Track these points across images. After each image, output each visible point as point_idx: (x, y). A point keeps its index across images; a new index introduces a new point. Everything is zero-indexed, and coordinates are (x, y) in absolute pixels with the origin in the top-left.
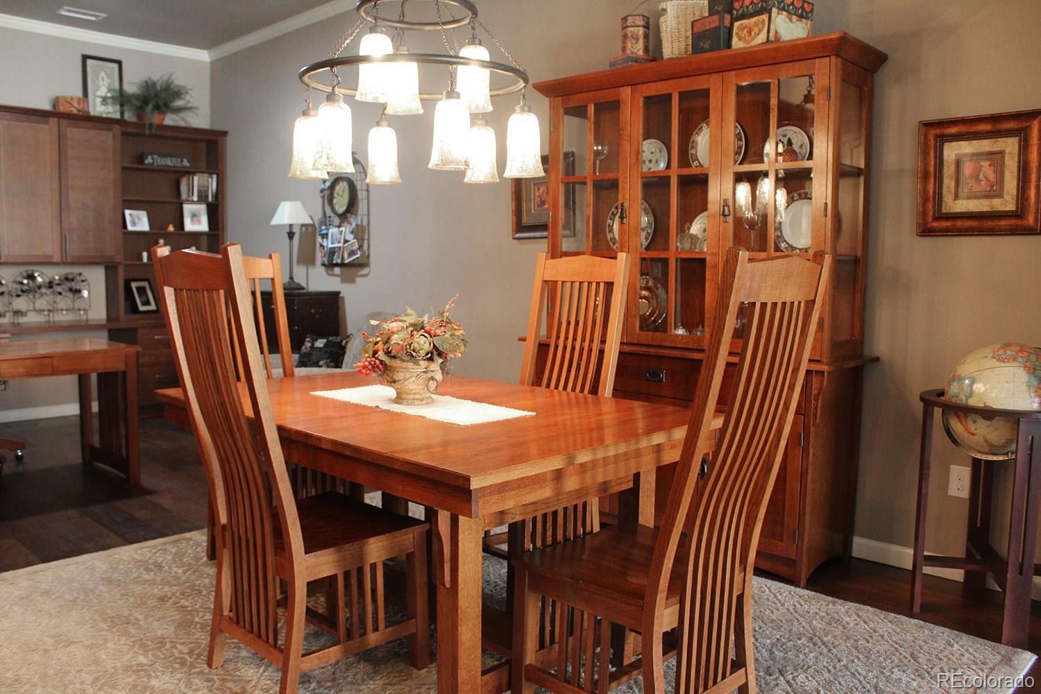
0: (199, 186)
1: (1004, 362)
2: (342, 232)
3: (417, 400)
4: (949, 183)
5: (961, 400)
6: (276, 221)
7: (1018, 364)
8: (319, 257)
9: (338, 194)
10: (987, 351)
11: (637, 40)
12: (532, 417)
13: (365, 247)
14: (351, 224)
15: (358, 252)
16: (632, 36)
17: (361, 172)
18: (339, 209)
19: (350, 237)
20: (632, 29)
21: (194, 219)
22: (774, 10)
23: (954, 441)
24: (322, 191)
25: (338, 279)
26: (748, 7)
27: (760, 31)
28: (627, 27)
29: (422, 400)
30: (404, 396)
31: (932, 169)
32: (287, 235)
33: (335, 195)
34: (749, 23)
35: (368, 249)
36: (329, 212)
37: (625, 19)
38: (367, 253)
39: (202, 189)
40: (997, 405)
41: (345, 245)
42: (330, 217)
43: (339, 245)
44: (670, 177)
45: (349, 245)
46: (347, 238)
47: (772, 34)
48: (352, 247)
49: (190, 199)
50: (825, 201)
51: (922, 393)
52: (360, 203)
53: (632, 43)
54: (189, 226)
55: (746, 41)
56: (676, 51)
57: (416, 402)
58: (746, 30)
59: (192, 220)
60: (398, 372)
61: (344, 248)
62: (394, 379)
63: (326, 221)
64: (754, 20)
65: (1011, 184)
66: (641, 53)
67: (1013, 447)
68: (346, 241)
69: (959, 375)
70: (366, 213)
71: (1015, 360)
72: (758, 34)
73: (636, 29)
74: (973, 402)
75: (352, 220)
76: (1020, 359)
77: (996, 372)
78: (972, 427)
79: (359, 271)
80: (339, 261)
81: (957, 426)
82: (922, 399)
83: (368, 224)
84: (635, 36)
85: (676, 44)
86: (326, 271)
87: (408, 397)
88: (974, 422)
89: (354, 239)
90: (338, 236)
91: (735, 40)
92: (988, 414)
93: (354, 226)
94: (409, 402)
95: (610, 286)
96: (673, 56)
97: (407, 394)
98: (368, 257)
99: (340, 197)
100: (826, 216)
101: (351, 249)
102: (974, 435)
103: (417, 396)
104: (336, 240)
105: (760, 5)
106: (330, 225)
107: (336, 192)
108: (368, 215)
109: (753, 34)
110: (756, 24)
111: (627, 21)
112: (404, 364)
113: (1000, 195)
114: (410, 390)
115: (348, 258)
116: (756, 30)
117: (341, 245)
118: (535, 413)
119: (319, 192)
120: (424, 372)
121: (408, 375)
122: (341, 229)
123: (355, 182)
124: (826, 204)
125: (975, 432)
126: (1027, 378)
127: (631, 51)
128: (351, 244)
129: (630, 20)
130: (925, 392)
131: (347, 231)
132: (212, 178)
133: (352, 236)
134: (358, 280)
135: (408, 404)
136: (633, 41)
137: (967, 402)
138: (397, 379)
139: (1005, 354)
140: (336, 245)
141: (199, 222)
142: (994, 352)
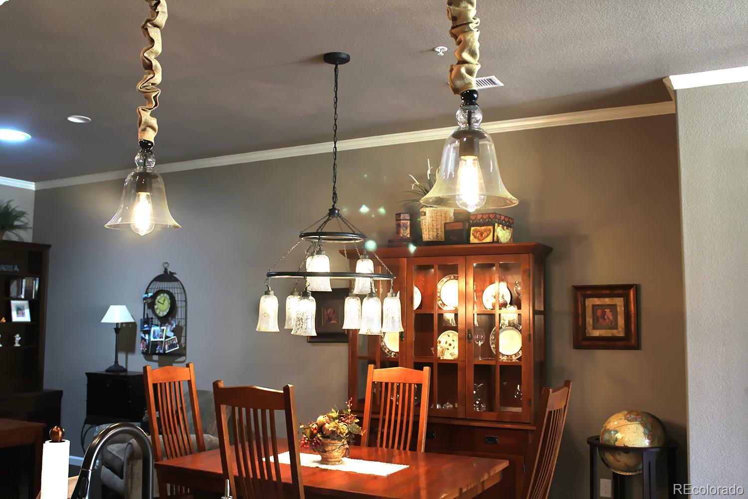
0: (26, 287)
1: (631, 422)
2: (163, 330)
3: (337, 461)
4: (589, 320)
5: (611, 443)
6: (106, 319)
7: (638, 422)
8: (140, 347)
9: (158, 302)
10: (621, 415)
11: (407, 228)
12: (408, 468)
13: (183, 341)
14: (172, 325)
15: (178, 345)
16: (403, 226)
17: (180, 288)
18: (159, 313)
19: (171, 335)
20: (404, 221)
21: (19, 312)
22: (496, 224)
23: (607, 465)
24: (145, 299)
25: (157, 364)
26: (479, 220)
27: (488, 235)
28: (401, 220)
29: (339, 461)
30: (329, 460)
31: (580, 312)
32: (114, 330)
33: (157, 302)
34: (481, 230)
35: (185, 343)
36: (151, 315)
37: (398, 215)
38: (183, 346)
39: (28, 289)
40: (630, 445)
41: (166, 340)
42: (152, 318)
43: (161, 340)
44: (433, 314)
45: (169, 340)
46: (168, 335)
47: (495, 238)
48: (173, 341)
49: (19, 297)
50: (529, 333)
51: (588, 438)
52: (179, 309)
53: (404, 230)
54: (15, 318)
55: (479, 239)
56: (431, 237)
57: (337, 463)
58: (479, 233)
59: (17, 313)
60: (328, 446)
61: (165, 342)
62: (325, 450)
63: (147, 321)
64: (483, 228)
65: (621, 321)
66: (409, 236)
67: (640, 467)
68: (167, 337)
69: (609, 429)
70: (184, 317)
71: (636, 420)
72: (487, 237)
73: (406, 221)
74: (617, 444)
75: (173, 322)
76: (638, 420)
77: (628, 427)
78: (618, 457)
79: (177, 359)
80: (161, 351)
81: (610, 457)
82: (588, 442)
83: (186, 325)
84: (405, 226)
85: (431, 233)
86: (145, 357)
87: (331, 460)
88: (619, 455)
89: (174, 336)
90: (160, 333)
91: (472, 237)
92: (626, 450)
93: (174, 326)
94: (333, 463)
95: (419, 386)
96: (429, 240)
97: (331, 458)
98: (185, 347)
99: (160, 304)
100: (530, 341)
101: (171, 343)
102: (619, 461)
103: (337, 460)
104: (158, 335)
105: (487, 220)
106: (152, 324)
107: (157, 300)
108: (186, 319)
109: (484, 235)
110: (485, 231)
111: (400, 216)
112: (333, 442)
113: (616, 327)
114: (334, 456)
115: (168, 350)
116: (485, 234)
117: (163, 339)
118: (408, 466)
119: (142, 299)
120: (342, 445)
121: (334, 448)
122: (162, 328)
123: (174, 295)
124: (530, 335)
125: (620, 460)
126: (643, 430)
127: (403, 235)
128: (171, 339)
129: (402, 216)
130: (590, 438)
131: (169, 330)
132: (36, 281)
133: (173, 334)
134: (174, 364)
135: (332, 465)
136: (404, 229)
137: (614, 443)
138: (327, 450)
139: (631, 417)
140: (158, 339)
141: (23, 314)
142: (625, 416)
